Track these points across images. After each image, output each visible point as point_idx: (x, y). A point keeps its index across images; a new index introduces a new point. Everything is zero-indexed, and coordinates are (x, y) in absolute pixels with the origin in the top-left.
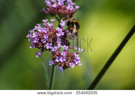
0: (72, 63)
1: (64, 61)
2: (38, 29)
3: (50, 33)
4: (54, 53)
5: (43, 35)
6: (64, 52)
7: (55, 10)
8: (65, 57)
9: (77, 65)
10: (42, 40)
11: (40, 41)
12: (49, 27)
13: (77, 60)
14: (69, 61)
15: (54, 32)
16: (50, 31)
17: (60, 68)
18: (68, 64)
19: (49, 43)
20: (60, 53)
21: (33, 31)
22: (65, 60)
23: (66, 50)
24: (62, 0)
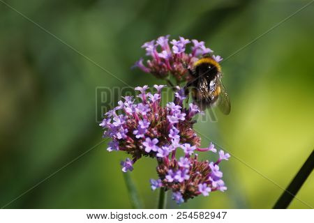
0: (205, 185)
1: (185, 180)
2: (125, 107)
3: (153, 116)
4: (162, 162)
5: (137, 121)
6: (186, 159)
7: (164, 64)
8: (187, 171)
9: (215, 189)
10: (135, 132)
11: (130, 134)
12: (151, 102)
13: (216, 179)
14: (196, 180)
15: (161, 113)
16: (154, 111)
17: (175, 197)
18: (194, 186)
19: (152, 139)
20: (175, 163)
21: (114, 113)
22: (187, 177)
23: (190, 154)
24: (181, 42)
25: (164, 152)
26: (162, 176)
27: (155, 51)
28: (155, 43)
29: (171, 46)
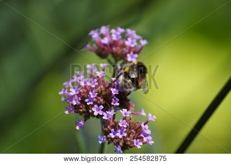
0: (138, 140)
1: (124, 137)
2: (78, 81)
3: (99, 88)
4: (105, 123)
5: (88, 92)
6: (124, 121)
7: (106, 48)
8: (125, 130)
9: (146, 143)
10: (87, 100)
11: (83, 101)
12: (98, 77)
13: (146, 135)
14: (131, 136)
15: (105, 85)
17: (116, 149)
18: (130, 141)
19: (99, 105)
20: (116, 123)
21: (70, 84)
22: (125, 135)
24: (118, 31)
25: (108, 115)
26: (106, 133)
27: (100, 38)
28: (99, 32)
29: (111, 34)
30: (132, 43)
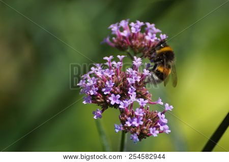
0: (155, 128)
1: (140, 125)
2: (96, 72)
3: (117, 78)
4: (123, 112)
5: (105, 82)
6: (141, 110)
7: (125, 41)
8: (141, 118)
9: (162, 132)
10: (104, 90)
11: (100, 91)
12: (115, 68)
13: (163, 124)
14: (148, 125)
15: (123, 76)
16: (117, 75)
17: (133, 137)
18: (146, 129)
19: (116, 95)
20: (133, 112)
21: (88, 76)
22: (142, 123)
23: (144, 106)
24: (137, 25)
25: (125, 104)
26: (123, 122)
27: (119, 31)
28: (118, 25)
29: (130, 27)
30: (152, 38)
